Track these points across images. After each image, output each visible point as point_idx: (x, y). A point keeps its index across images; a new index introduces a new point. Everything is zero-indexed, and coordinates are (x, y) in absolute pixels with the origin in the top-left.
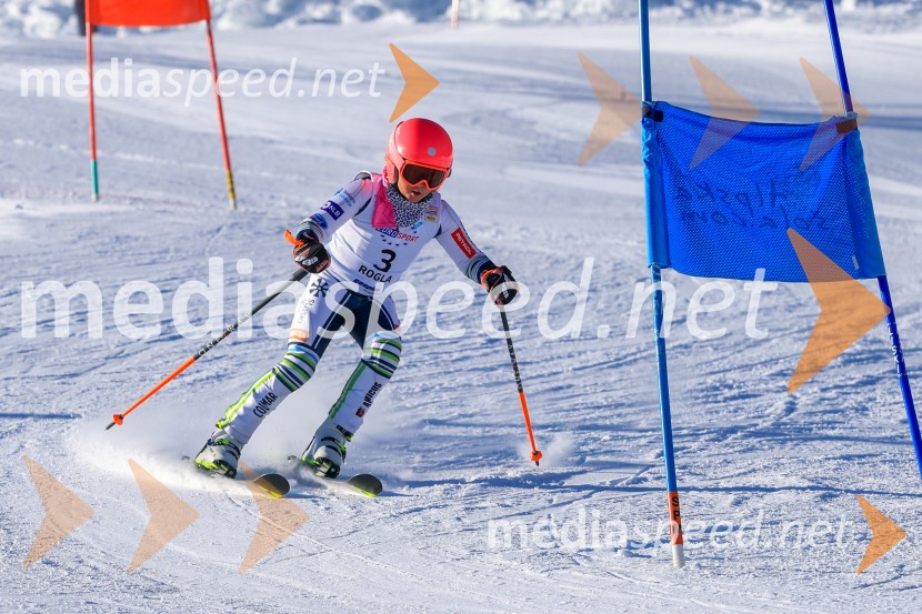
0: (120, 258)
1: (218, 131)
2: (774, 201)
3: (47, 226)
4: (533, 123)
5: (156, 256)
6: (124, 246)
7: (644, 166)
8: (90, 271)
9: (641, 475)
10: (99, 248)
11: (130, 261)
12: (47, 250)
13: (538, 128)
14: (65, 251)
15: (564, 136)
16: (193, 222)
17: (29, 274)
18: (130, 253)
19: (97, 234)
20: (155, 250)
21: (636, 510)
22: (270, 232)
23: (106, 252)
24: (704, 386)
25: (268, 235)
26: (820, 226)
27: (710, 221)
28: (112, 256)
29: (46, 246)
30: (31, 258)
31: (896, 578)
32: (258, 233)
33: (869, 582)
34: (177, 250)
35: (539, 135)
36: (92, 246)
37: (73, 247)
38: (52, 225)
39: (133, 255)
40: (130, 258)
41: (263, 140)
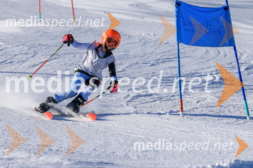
0: (45, 38)
1: (71, 7)
2: (207, 27)
3: (27, 29)
4: (152, 7)
5: (55, 37)
6: (46, 35)
7: (176, 17)
8: (38, 41)
9: (174, 95)
10: (40, 35)
12: (27, 35)
13: (153, 8)
14: (32, 35)
15: (159, 10)
16: (64, 29)
17: (22, 41)
18: (48, 36)
19: (40, 31)
20: (54, 36)
21: (172, 103)
22: (83, 32)
23: (42, 36)
24: (191, 73)
25: (83, 33)
26: (219, 33)
27: (191, 31)
28: (43, 37)
30: (23, 37)
31: (236, 122)
32: (81, 32)
33: (229, 122)
34: (60, 36)
35: (153, 10)
36: (39, 35)
37: (33, 35)
38: (29, 29)
40: (48, 38)
41: (83, 9)
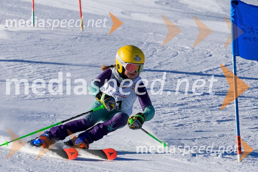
0: (41, 46)
3: (16, 34)
5: (55, 46)
6: (43, 43)
10: (34, 43)
11: (45, 48)
12: (16, 43)
13: (189, 7)
14: (22, 43)
18: (45, 45)
19: (33, 38)
20: (54, 44)
23: (37, 44)
25: (94, 41)
28: (39, 45)
29: (16, 41)
30: (10, 45)
32: (91, 40)
34: (62, 45)
35: (189, 9)
36: (32, 42)
37: (25, 42)
38: (18, 34)
39: (46, 45)
